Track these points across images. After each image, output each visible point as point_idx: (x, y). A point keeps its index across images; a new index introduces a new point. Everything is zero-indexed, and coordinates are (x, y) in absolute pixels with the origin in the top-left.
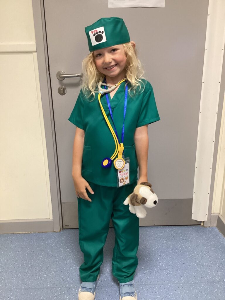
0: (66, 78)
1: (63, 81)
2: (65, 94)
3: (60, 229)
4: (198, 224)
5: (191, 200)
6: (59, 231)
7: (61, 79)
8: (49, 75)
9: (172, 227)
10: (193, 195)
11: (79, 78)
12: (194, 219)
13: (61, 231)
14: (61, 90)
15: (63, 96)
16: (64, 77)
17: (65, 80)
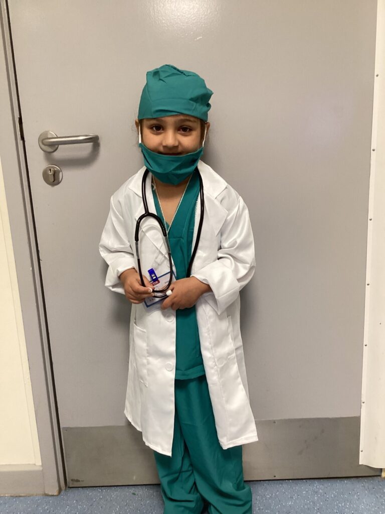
0: (60, 146)
1: (55, 153)
2: (59, 183)
3: (57, 489)
4: (374, 474)
5: (358, 419)
6: (56, 494)
7: (49, 150)
8: (22, 142)
9: (316, 481)
10: (361, 408)
11: (90, 145)
12: (365, 464)
13: (62, 493)
14: (48, 175)
15: (56, 187)
16: (56, 145)
17: (57, 150)
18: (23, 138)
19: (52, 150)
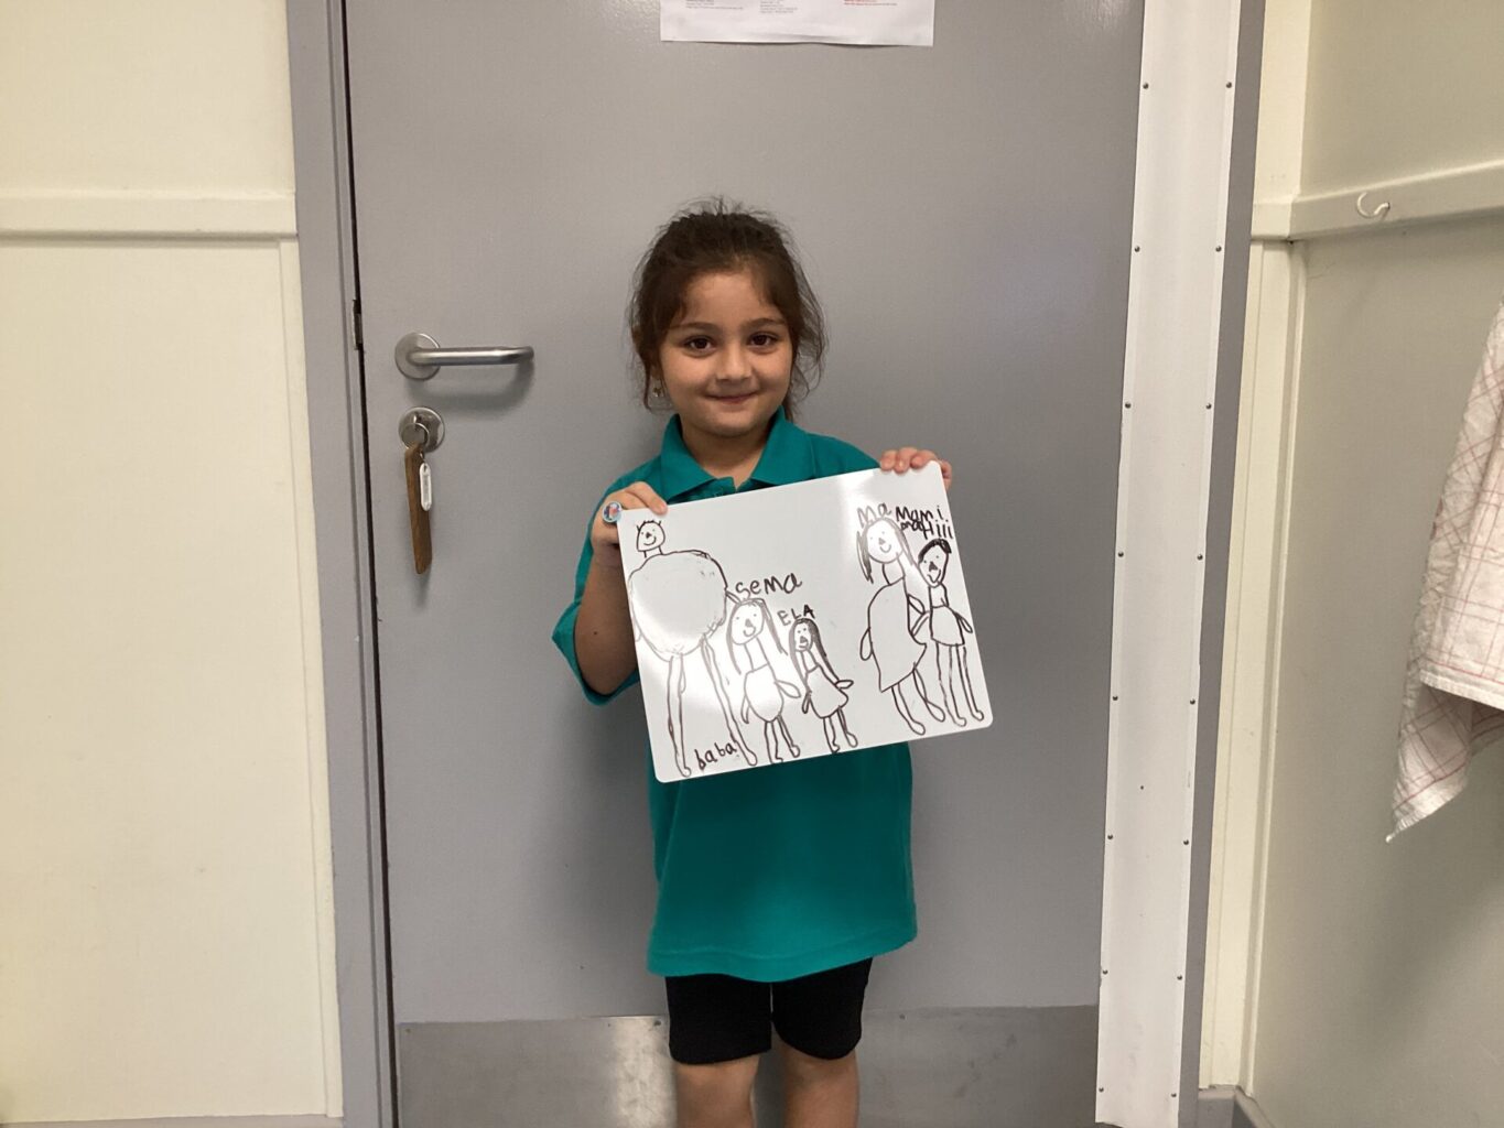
0: (443, 368)
1: (431, 381)
2: (434, 448)
5: (1090, 1015)
7: (418, 375)
8: (357, 353)
10: (1099, 985)
11: (512, 368)
12: (1108, 1120)
16: (435, 364)
17: (437, 376)
18: (360, 347)
19: (426, 375)
